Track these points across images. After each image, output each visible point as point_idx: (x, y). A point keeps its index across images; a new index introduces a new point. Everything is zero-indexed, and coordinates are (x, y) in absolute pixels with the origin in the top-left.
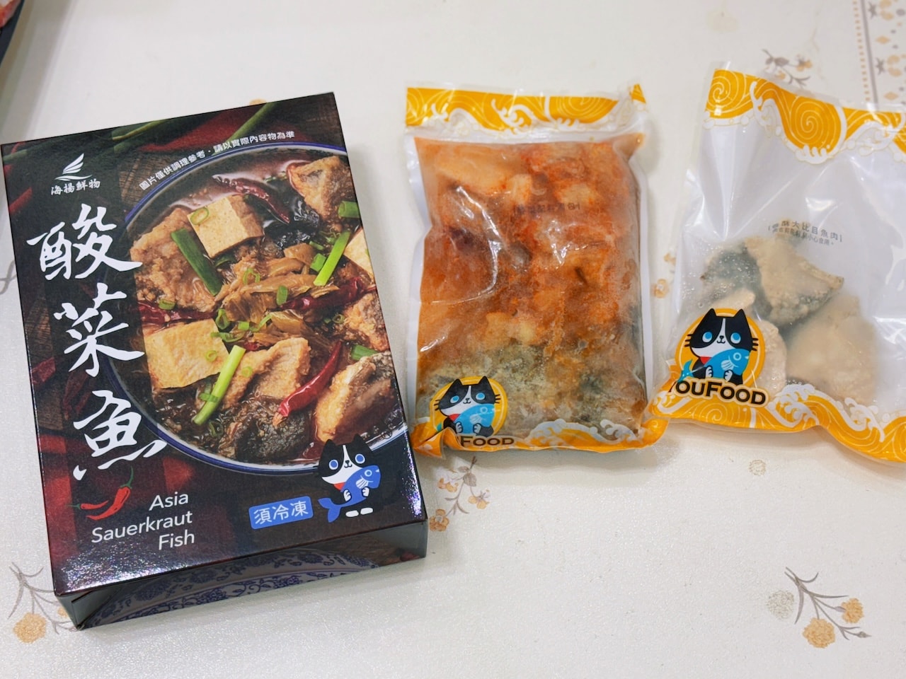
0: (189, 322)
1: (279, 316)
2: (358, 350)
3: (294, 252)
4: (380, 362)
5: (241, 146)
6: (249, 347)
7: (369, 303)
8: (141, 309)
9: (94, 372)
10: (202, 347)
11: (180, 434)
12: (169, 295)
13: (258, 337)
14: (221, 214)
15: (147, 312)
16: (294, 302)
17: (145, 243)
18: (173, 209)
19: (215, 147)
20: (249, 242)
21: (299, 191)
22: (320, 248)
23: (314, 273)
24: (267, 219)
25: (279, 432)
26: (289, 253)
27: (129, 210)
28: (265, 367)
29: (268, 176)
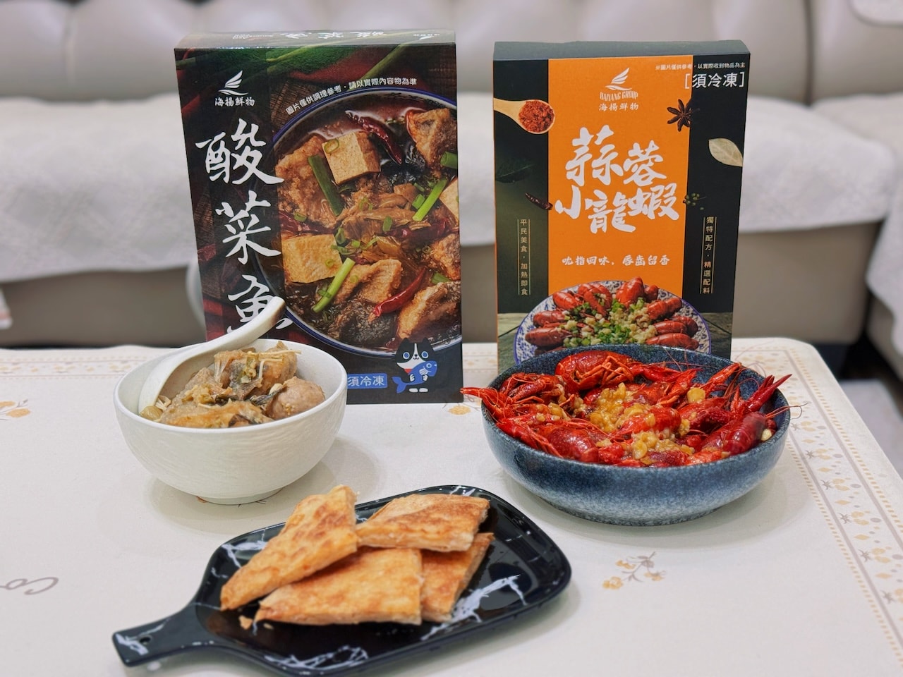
0: (315, 234)
1: (383, 240)
2: (437, 276)
3: (401, 190)
4: (451, 288)
5: (371, 86)
6: (358, 261)
7: (451, 241)
8: (281, 217)
9: (244, 261)
10: (323, 255)
11: (303, 317)
12: (303, 210)
13: (366, 254)
14: (349, 148)
15: (285, 220)
16: (396, 231)
17: (287, 163)
18: (311, 136)
19: (350, 84)
20: (368, 176)
21: (413, 137)
22: (422, 189)
23: (414, 210)
24: (385, 158)
25: (372, 326)
26: (398, 190)
27: (277, 131)
28: (368, 278)
29: (390, 119)
